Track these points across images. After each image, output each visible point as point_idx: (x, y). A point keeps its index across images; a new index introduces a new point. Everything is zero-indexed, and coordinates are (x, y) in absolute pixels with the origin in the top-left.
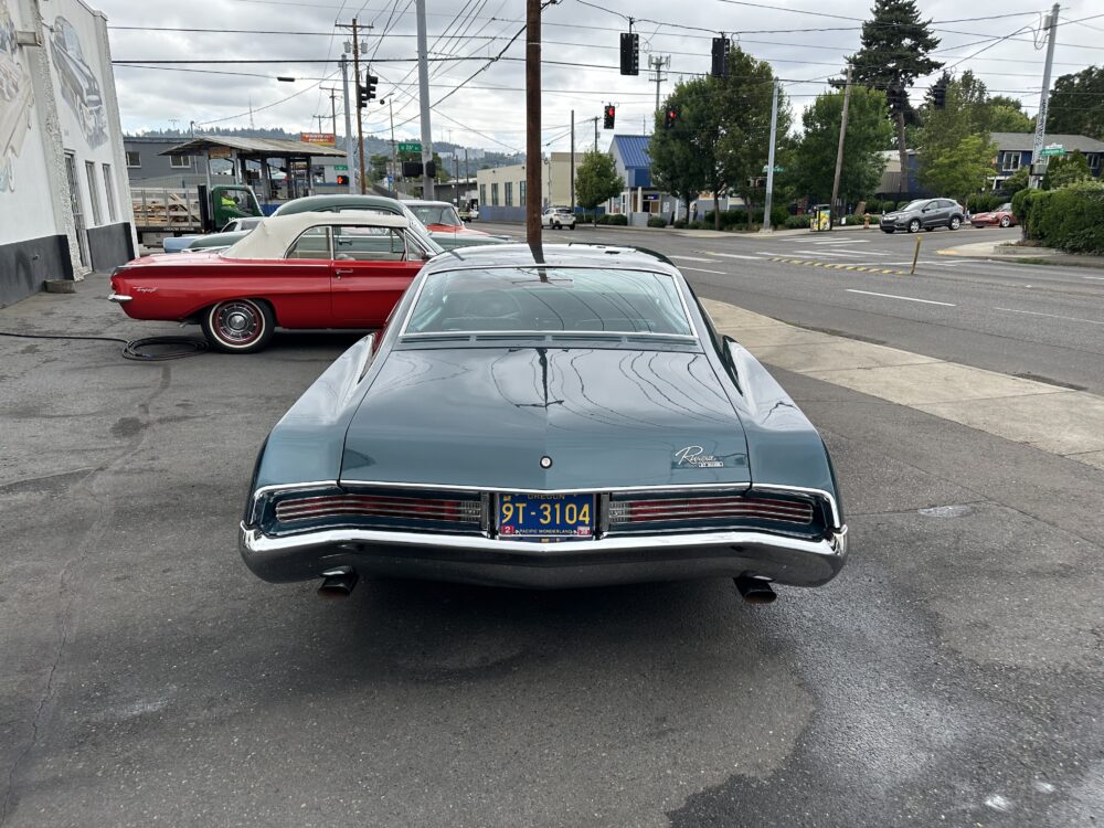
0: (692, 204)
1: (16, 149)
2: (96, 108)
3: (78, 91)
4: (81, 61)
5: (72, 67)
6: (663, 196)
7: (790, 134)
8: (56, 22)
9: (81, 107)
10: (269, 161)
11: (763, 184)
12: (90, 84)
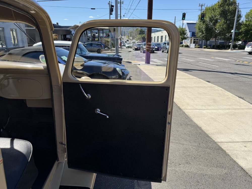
0: (208, 42)
6: (199, 39)
7: (241, 21)
10: (92, 31)
11: (231, 35)
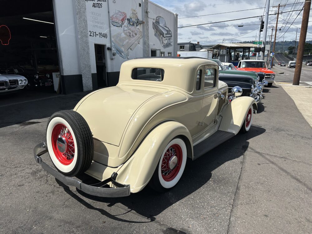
1: (132, 49)
2: (169, 38)
3: (162, 34)
4: (166, 27)
5: (161, 28)
8: (157, 18)
9: (162, 38)
10: (237, 50)
12: (168, 32)
